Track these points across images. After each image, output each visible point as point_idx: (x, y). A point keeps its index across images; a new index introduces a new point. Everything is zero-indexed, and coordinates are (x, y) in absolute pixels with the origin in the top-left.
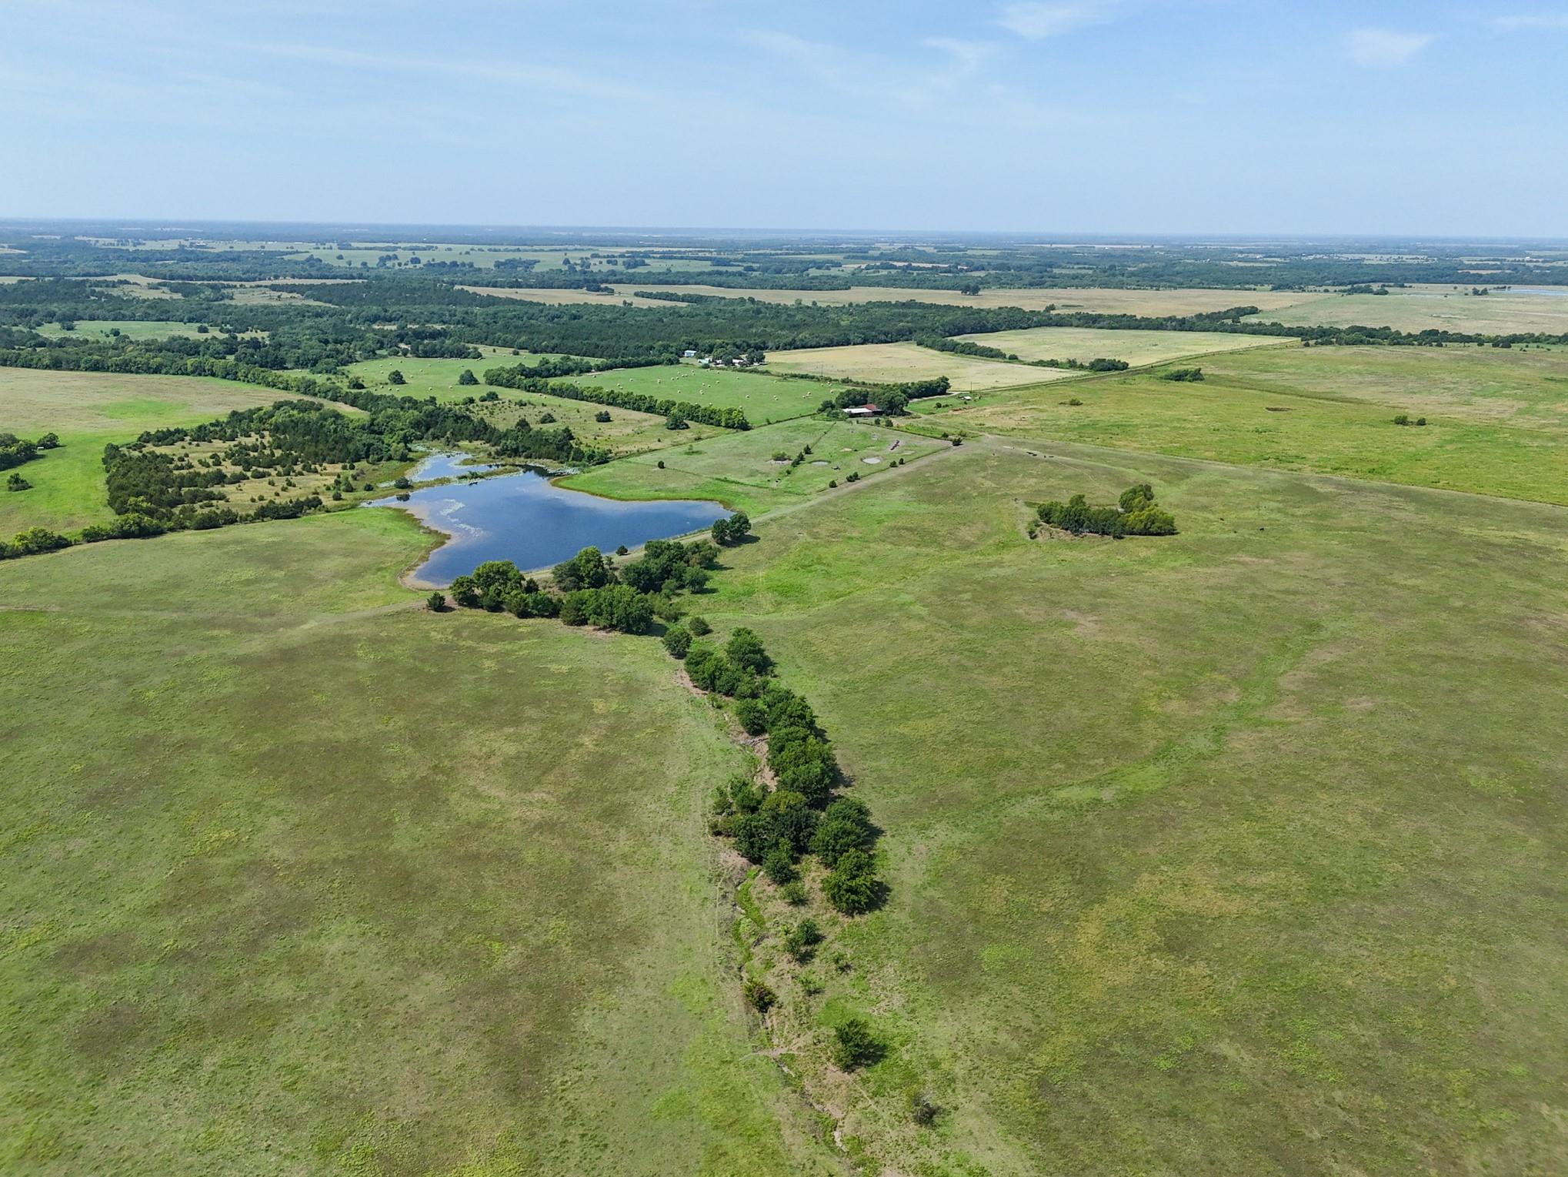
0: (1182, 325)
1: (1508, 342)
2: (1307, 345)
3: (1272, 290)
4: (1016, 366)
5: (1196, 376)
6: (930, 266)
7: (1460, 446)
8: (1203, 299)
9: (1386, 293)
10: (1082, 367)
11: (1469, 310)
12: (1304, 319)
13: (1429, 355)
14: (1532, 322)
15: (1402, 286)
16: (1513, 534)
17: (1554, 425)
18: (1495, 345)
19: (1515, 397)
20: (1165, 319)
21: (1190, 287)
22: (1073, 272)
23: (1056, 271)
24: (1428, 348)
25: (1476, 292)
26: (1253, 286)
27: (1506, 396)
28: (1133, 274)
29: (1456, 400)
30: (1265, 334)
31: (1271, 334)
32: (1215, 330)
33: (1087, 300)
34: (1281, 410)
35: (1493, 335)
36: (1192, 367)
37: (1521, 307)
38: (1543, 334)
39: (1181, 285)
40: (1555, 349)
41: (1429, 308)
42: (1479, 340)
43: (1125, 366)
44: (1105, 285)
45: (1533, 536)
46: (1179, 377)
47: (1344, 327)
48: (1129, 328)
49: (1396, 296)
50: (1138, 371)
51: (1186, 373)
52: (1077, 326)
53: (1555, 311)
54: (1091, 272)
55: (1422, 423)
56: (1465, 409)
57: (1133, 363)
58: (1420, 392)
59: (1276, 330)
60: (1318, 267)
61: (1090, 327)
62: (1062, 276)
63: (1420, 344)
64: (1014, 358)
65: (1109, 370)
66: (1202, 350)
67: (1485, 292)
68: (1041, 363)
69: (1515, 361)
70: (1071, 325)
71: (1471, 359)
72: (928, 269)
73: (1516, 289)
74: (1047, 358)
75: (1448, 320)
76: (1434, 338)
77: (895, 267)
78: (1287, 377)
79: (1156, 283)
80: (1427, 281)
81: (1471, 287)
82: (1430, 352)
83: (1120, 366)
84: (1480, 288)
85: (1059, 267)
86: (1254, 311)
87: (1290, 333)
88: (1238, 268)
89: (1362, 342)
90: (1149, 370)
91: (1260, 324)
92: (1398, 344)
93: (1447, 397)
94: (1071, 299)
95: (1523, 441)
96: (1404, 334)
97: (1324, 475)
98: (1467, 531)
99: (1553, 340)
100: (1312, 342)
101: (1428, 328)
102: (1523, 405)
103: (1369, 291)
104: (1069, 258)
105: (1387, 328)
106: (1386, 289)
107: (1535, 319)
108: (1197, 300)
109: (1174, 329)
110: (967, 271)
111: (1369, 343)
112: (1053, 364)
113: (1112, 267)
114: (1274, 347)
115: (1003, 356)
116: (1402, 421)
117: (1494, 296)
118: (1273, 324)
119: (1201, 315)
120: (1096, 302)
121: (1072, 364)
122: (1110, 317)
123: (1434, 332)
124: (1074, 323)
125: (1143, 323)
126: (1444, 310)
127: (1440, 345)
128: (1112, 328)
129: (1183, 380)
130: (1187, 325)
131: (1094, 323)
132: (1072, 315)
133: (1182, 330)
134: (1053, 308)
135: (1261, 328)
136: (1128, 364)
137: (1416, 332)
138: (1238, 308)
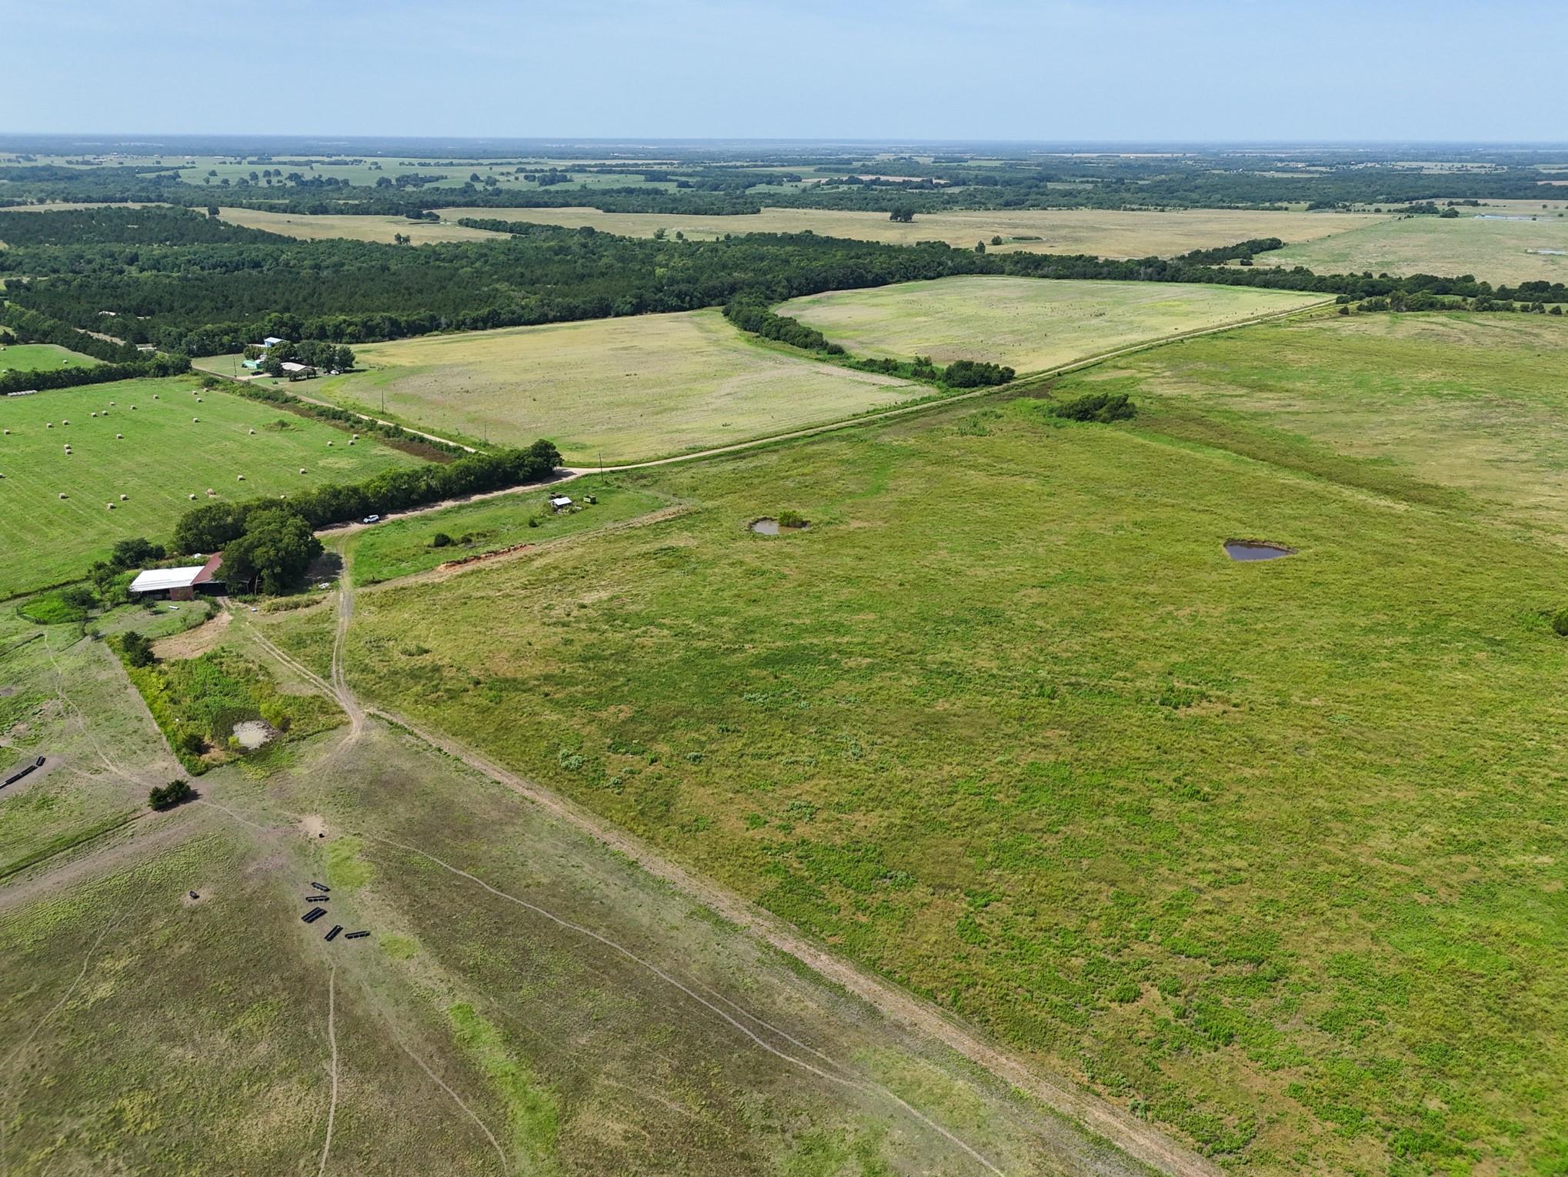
0: (1158, 271)
2: (1345, 312)
3: (1310, 208)
5: (1119, 408)
6: (900, 179)
8: (1212, 226)
9: (1455, 214)
10: (934, 377)
12: (1346, 259)
13: (1549, 336)
15: (1476, 204)
20: (1140, 263)
21: (1205, 207)
22: (1073, 186)
23: (1050, 185)
24: (1539, 318)
26: (1285, 204)
28: (1141, 189)
30: (1283, 288)
31: (1292, 288)
32: (1210, 281)
33: (1054, 228)
39: (1195, 204)
41: (1519, 238)
43: (1008, 375)
44: (1100, 205)
46: (1084, 412)
48: (1084, 276)
49: (1472, 219)
51: (1104, 398)
52: (1011, 274)
54: (1089, 187)
57: (1028, 363)
59: (1300, 281)
60: (1368, 177)
61: (1028, 275)
63: (1525, 309)
64: (835, 351)
65: (977, 383)
68: (870, 365)
70: (1002, 273)
72: (899, 184)
75: (1551, 259)
76: (1544, 296)
77: (861, 182)
79: (1165, 202)
82: (1546, 327)
83: (995, 375)
85: (1059, 180)
86: (1274, 245)
87: (1320, 285)
89: (1432, 306)
90: (1043, 386)
91: (1278, 271)
92: (1491, 309)
94: (1032, 227)
96: (1495, 287)
100: (1353, 306)
101: (1530, 277)
103: (1431, 210)
104: (1079, 169)
105: (1469, 279)
106: (1457, 208)
108: (1203, 227)
109: (1150, 279)
110: (944, 186)
111: (1445, 308)
112: (887, 367)
113: (1121, 181)
115: (824, 345)
118: (1299, 270)
119: (1198, 252)
120: (1064, 232)
121: (921, 370)
122: (1061, 259)
124: (1007, 269)
125: (1105, 269)
126: (1542, 242)
127: (1557, 312)
128: (1059, 278)
129: (1093, 418)
130: (1168, 273)
131: (1036, 268)
132: (1009, 256)
133: (1160, 281)
134: (997, 242)
135: (1278, 277)
136: (1013, 372)
137: (1514, 284)
138: (1254, 242)
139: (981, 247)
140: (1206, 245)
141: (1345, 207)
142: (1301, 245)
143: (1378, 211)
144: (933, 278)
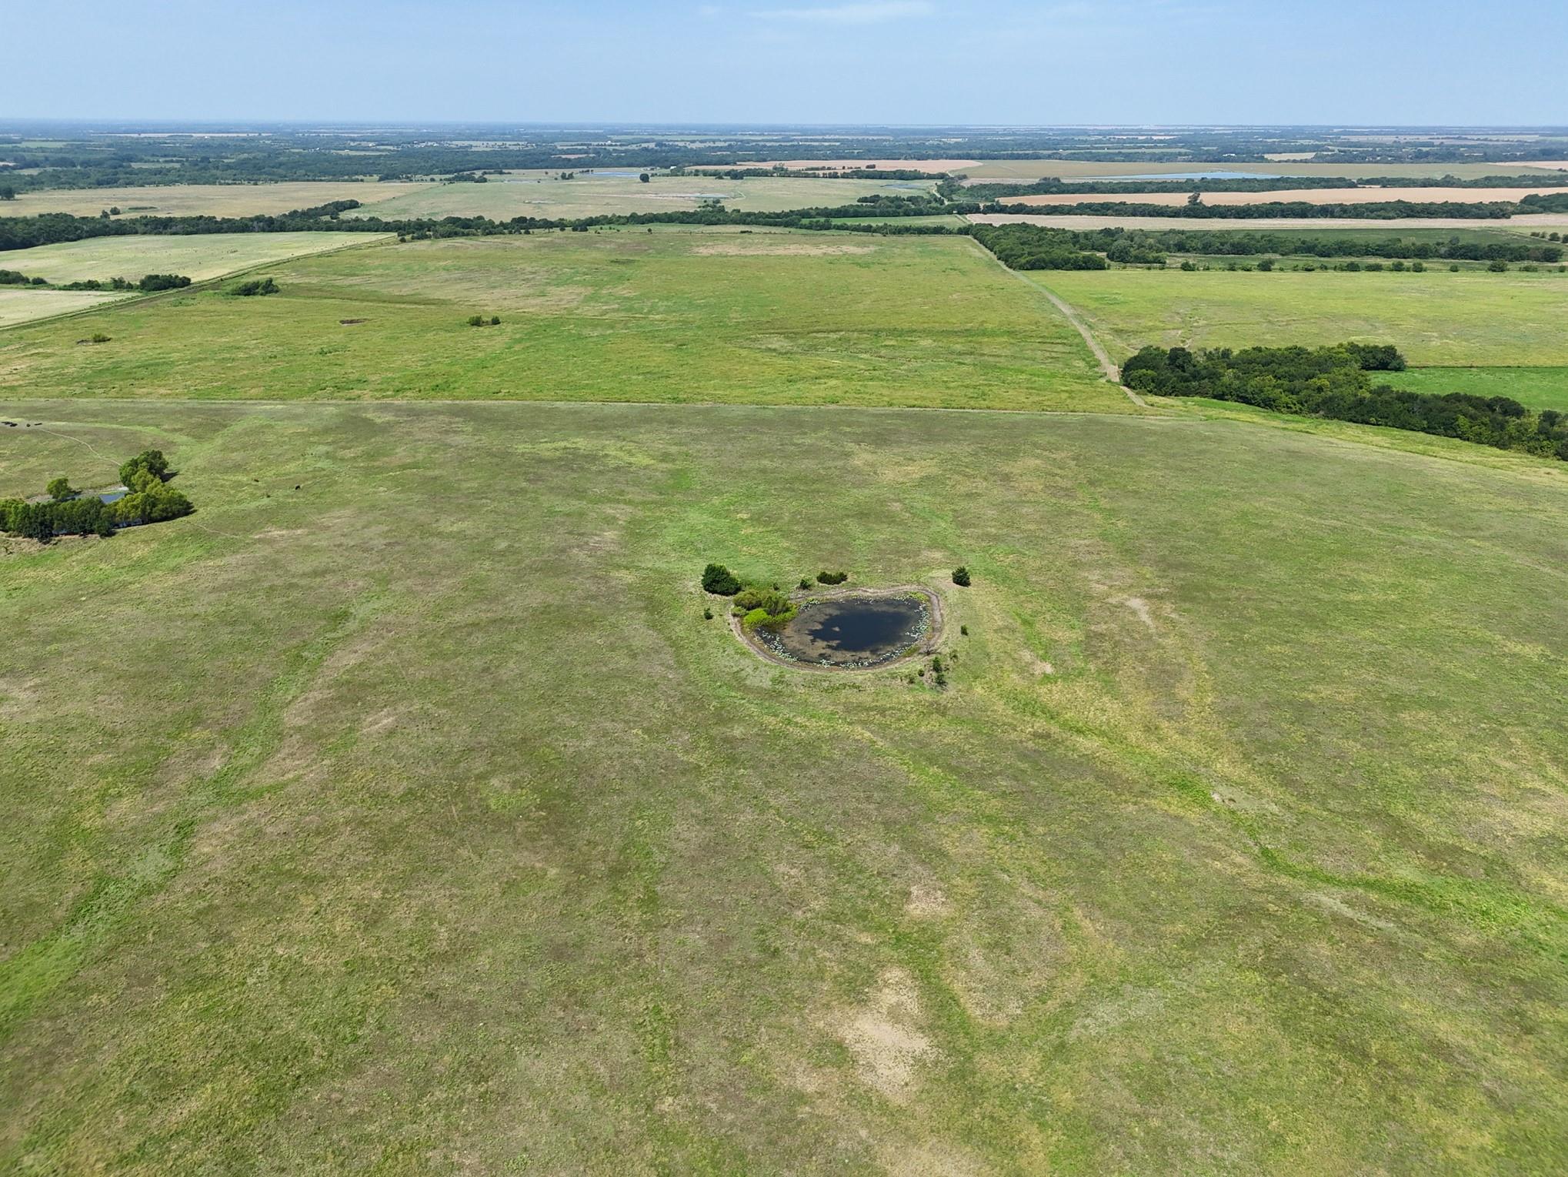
0: (270, 225)
1: (582, 226)
2: (403, 241)
3: (381, 180)
4: (41, 293)
5: (269, 288)
7: (528, 344)
8: (301, 194)
9: (485, 180)
10: (130, 287)
11: (555, 194)
12: (405, 211)
13: (517, 243)
14: (607, 204)
15: (501, 173)
16: (563, 444)
17: (614, 310)
18: (574, 230)
19: (583, 283)
20: (251, 220)
21: (293, 180)
22: (158, 166)
23: (135, 165)
24: (516, 236)
25: (564, 177)
26: (361, 177)
27: (577, 283)
28: (229, 167)
29: (531, 291)
30: (363, 230)
31: (369, 230)
32: (310, 229)
33: (162, 199)
34: (357, 321)
35: (573, 219)
36: (263, 278)
37: (597, 189)
38: (614, 215)
39: (284, 178)
40: (624, 229)
41: (523, 194)
42: (561, 225)
43: (186, 282)
44: (194, 181)
45: (582, 443)
46: (249, 291)
47: (440, 218)
48: (209, 231)
49: (496, 183)
50: (202, 287)
51: (256, 285)
52: (144, 233)
53: (625, 193)
54: (177, 166)
55: (496, 322)
56: (539, 300)
57: (197, 276)
58: (501, 286)
59: (374, 226)
60: (427, 155)
61: (160, 233)
62: (141, 171)
63: (510, 233)
64: (39, 283)
65: (166, 288)
66: (286, 254)
67: (571, 176)
68: (76, 286)
69: (589, 245)
70: (136, 233)
71: (551, 246)
73: (597, 171)
74: (83, 279)
75: (538, 206)
76: (522, 225)
78: (374, 280)
79: (255, 177)
80: (525, 167)
81: (560, 172)
82: (519, 241)
83: (179, 282)
84: (568, 172)
85: (141, 160)
86: (354, 205)
87: (387, 228)
88: (349, 158)
89: (456, 234)
90: (216, 285)
91: (357, 220)
92: (490, 233)
93: (524, 290)
94: (141, 199)
95: (586, 332)
96: (497, 222)
97: (384, 401)
98: (521, 448)
99: (622, 220)
100: (408, 237)
101: (517, 216)
102: (590, 290)
103: (470, 179)
104: (155, 149)
105: (480, 218)
106: (486, 176)
107: (611, 201)
108: (295, 195)
109: (263, 230)
110: (14, 168)
111: (463, 235)
112: (92, 286)
113: (205, 159)
114: (370, 245)
115: (25, 281)
116: (477, 322)
117: (580, 179)
118: (371, 219)
119: (295, 212)
120: (174, 202)
121: (118, 285)
122: (184, 220)
123: (522, 220)
124: (140, 230)
125: (225, 226)
126: (535, 196)
127: (527, 233)
128: (188, 233)
129: (254, 294)
130: (276, 225)
131: (165, 228)
132: (136, 220)
133: (271, 231)
134: (115, 212)
135: (357, 224)
136: (189, 280)
137: (508, 220)
138: (337, 202)
139: (105, 215)
140: (301, 207)
141: (407, 178)
142: (373, 204)
143: (433, 180)
144: (75, 240)
